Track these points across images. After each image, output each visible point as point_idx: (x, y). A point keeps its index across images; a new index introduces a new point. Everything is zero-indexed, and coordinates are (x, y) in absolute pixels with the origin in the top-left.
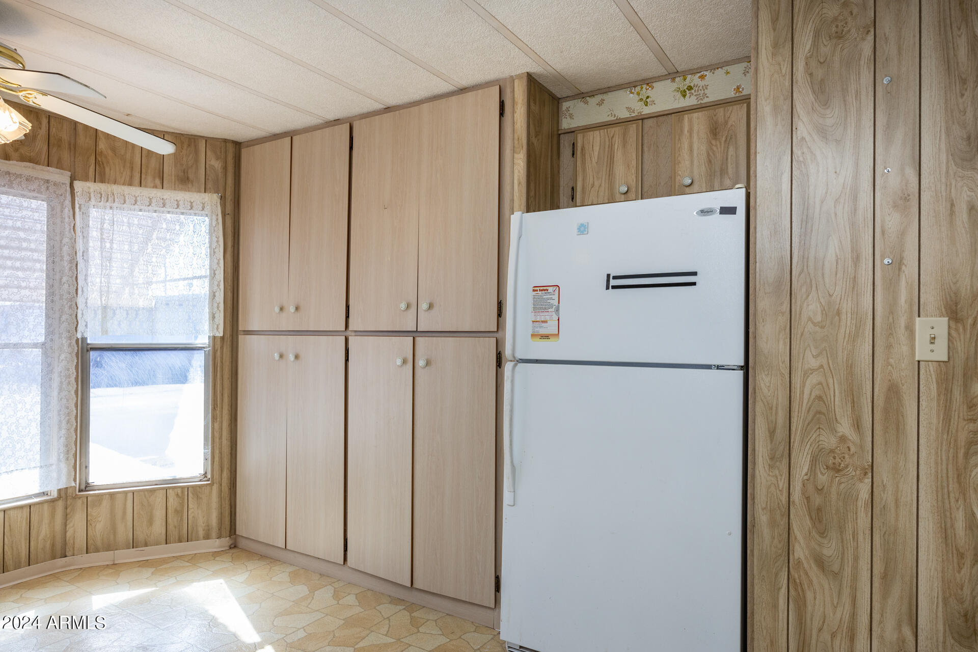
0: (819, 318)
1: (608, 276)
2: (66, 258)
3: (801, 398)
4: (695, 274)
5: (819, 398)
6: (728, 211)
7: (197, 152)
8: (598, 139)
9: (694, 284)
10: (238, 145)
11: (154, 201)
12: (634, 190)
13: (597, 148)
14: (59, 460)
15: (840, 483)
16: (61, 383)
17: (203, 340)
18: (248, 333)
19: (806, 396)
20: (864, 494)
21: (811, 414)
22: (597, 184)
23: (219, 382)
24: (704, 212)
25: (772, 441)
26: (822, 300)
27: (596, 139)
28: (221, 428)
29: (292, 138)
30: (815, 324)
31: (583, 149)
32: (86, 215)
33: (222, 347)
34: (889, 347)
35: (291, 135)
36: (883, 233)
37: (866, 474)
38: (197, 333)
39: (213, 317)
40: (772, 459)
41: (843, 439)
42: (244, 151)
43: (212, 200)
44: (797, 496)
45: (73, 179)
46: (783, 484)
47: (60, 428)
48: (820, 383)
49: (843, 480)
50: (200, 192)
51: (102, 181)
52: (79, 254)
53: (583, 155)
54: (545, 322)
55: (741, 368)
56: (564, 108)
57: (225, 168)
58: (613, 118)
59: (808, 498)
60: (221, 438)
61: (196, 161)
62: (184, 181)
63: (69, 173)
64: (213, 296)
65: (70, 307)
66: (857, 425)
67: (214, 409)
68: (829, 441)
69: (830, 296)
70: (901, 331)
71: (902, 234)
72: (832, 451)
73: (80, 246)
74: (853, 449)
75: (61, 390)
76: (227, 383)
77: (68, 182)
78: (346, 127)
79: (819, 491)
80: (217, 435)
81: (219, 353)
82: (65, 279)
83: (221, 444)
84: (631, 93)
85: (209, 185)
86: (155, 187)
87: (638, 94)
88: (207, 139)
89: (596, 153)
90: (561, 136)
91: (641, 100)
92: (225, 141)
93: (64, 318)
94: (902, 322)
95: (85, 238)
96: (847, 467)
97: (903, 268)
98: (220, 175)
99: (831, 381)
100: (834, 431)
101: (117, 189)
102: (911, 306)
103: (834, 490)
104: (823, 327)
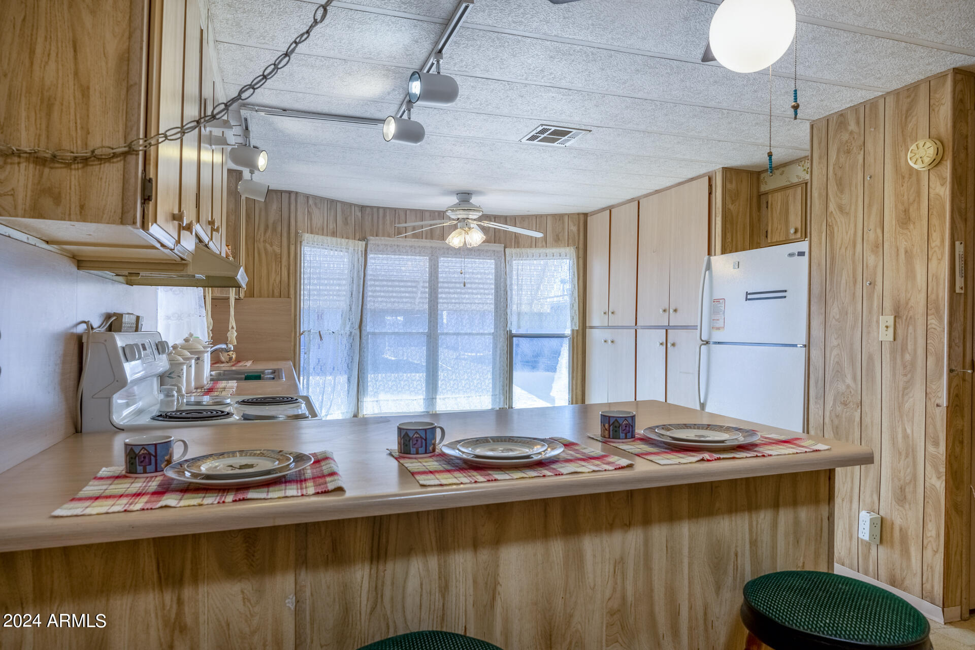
0: (838, 317)
1: (747, 292)
2: (503, 289)
3: (830, 363)
4: (786, 291)
5: (837, 363)
6: (801, 254)
7: (563, 223)
8: (780, 197)
9: (785, 297)
10: (586, 215)
11: (541, 255)
12: (800, 230)
13: (779, 204)
14: (500, 393)
15: (846, 412)
16: (500, 353)
17: (568, 332)
18: (591, 327)
19: (832, 362)
20: (857, 419)
21: (834, 372)
22: (779, 227)
23: (575, 356)
24: (791, 255)
25: (816, 388)
26: (840, 306)
27: (779, 196)
28: (577, 384)
29: (610, 211)
30: (836, 320)
31: (772, 205)
32: (511, 266)
33: (577, 336)
34: (869, 333)
35: (610, 209)
36: (867, 266)
37: (858, 406)
38: (565, 328)
39: (572, 319)
40: (816, 398)
41: (848, 387)
42: (589, 218)
43: (571, 251)
44: (827, 420)
45: (505, 248)
46: (821, 413)
47: (500, 377)
48: (838, 354)
49: (848, 410)
50: (565, 246)
51: (518, 247)
52: (508, 286)
53: (772, 208)
54: (718, 320)
55: (805, 346)
56: (762, 178)
57: (579, 230)
58: (789, 183)
59: (832, 421)
60: (576, 389)
61: (563, 229)
62: (558, 241)
63: (503, 245)
64: (572, 306)
65: (504, 314)
66: (854, 379)
67: (573, 372)
68: (842, 388)
69: (843, 303)
70: (874, 324)
71: (876, 267)
72: (843, 394)
73: (508, 283)
74: (853, 392)
75: (500, 357)
76: (580, 357)
77: (503, 250)
78: (637, 202)
79: (837, 416)
80: (574, 387)
81: (575, 340)
82: (502, 300)
83: (576, 393)
84: (799, 166)
85: (570, 241)
86: (543, 247)
87: (803, 166)
88: (569, 215)
89: (779, 207)
90: (762, 196)
91: (805, 170)
92: (579, 214)
93: (502, 320)
94: (875, 319)
95: (511, 278)
96: (850, 402)
97: (876, 287)
98: (576, 235)
99: (843, 353)
100: (844, 381)
101: (524, 250)
102: (879, 309)
103: (844, 416)
104: (839, 322)
